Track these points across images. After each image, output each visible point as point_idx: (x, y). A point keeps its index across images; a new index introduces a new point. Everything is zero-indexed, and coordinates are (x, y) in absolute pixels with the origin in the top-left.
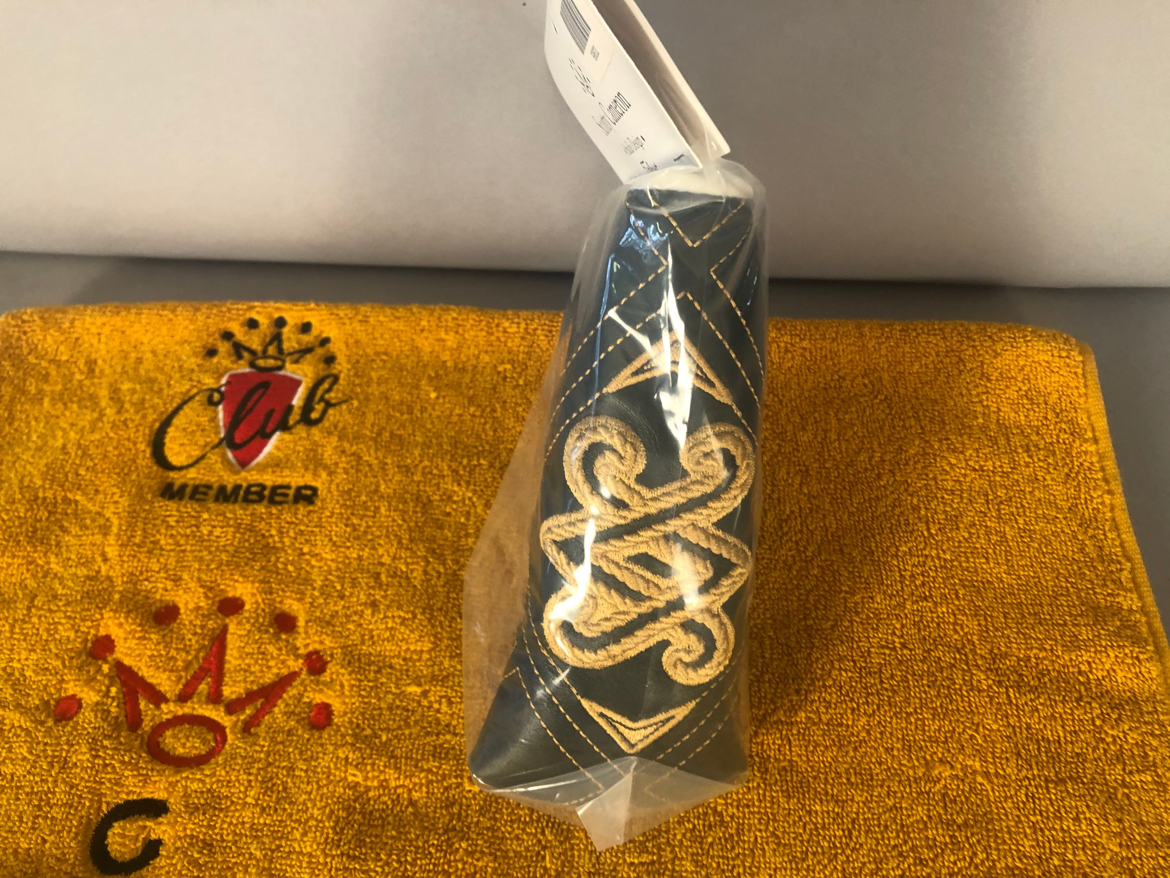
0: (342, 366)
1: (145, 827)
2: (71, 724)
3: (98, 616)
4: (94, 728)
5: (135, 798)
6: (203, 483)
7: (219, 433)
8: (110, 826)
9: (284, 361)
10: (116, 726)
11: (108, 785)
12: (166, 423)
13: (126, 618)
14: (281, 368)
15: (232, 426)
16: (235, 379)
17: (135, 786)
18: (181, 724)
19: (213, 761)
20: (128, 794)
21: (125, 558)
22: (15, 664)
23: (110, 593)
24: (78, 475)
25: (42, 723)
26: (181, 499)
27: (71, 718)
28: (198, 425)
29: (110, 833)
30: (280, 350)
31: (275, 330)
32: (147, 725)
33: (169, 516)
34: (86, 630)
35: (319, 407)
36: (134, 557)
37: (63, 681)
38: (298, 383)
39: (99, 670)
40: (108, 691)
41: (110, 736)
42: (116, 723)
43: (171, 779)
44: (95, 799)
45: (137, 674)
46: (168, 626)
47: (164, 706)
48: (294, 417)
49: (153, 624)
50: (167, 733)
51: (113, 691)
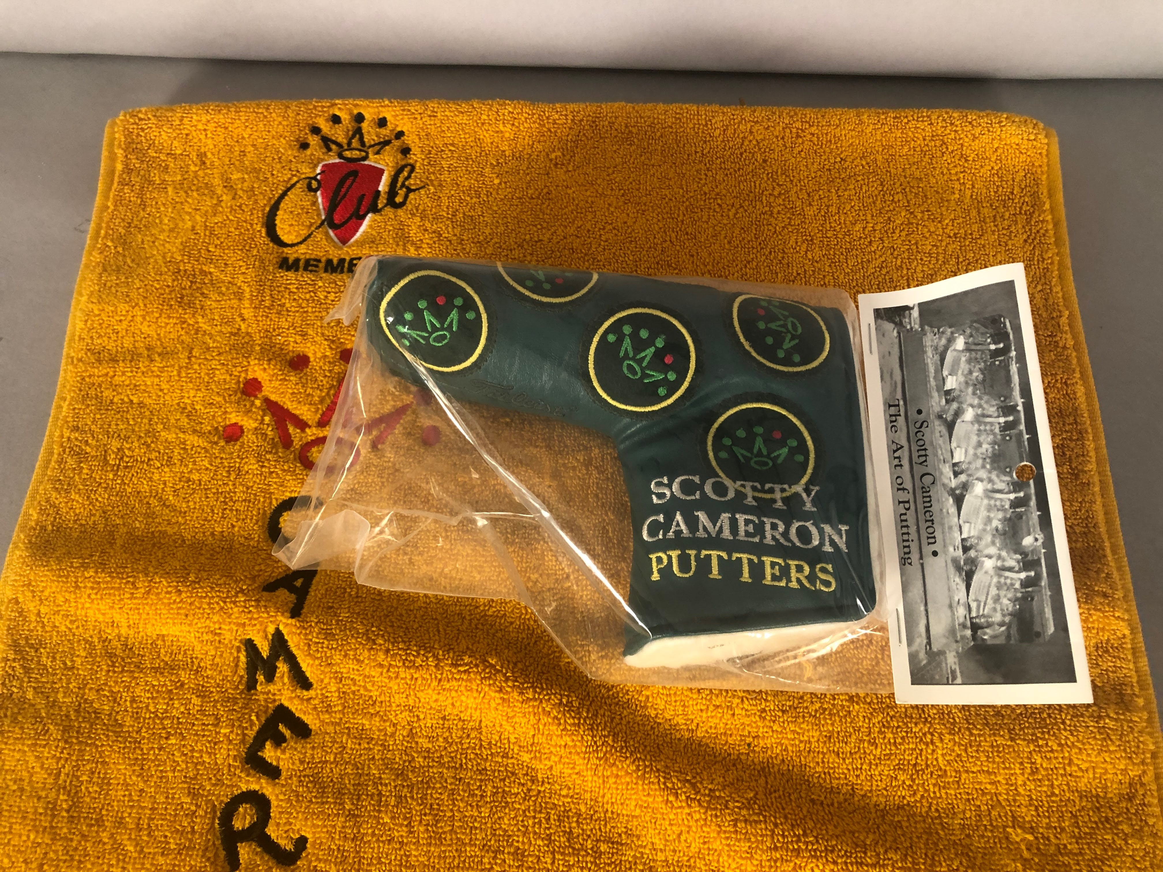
0: (416, 157)
2: (238, 443)
3: (246, 363)
4: (257, 446)
5: (296, 495)
6: (313, 257)
7: (319, 215)
8: (281, 515)
9: (367, 153)
10: (274, 445)
11: (275, 486)
12: (275, 208)
13: (269, 364)
14: (365, 158)
15: (331, 210)
16: (328, 169)
17: (295, 487)
18: (322, 443)
20: (290, 493)
21: (260, 318)
22: (187, 401)
23: (252, 346)
24: (209, 251)
25: (216, 443)
26: (297, 270)
27: (237, 440)
28: (302, 209)
29: (281, 520)
30: (363, 143)
31: (356, 125)
32: (297, 443)
33: (290, 284)
34: (237, 374)
35: (402, 192)
36: (267, 317)
37: (226, 413)
38: (382, 171)
39: (253, 404)
40: (263, 420)
41: (271, 452)
42: (273, 442)
43: (322, 482)
44: (268, 496)
45: (282, 408)
46: (302, 371)
47: (307, 430)
48: (381, 202)
49: (290, 370)
50: (314, 449)
51: (267, 419)
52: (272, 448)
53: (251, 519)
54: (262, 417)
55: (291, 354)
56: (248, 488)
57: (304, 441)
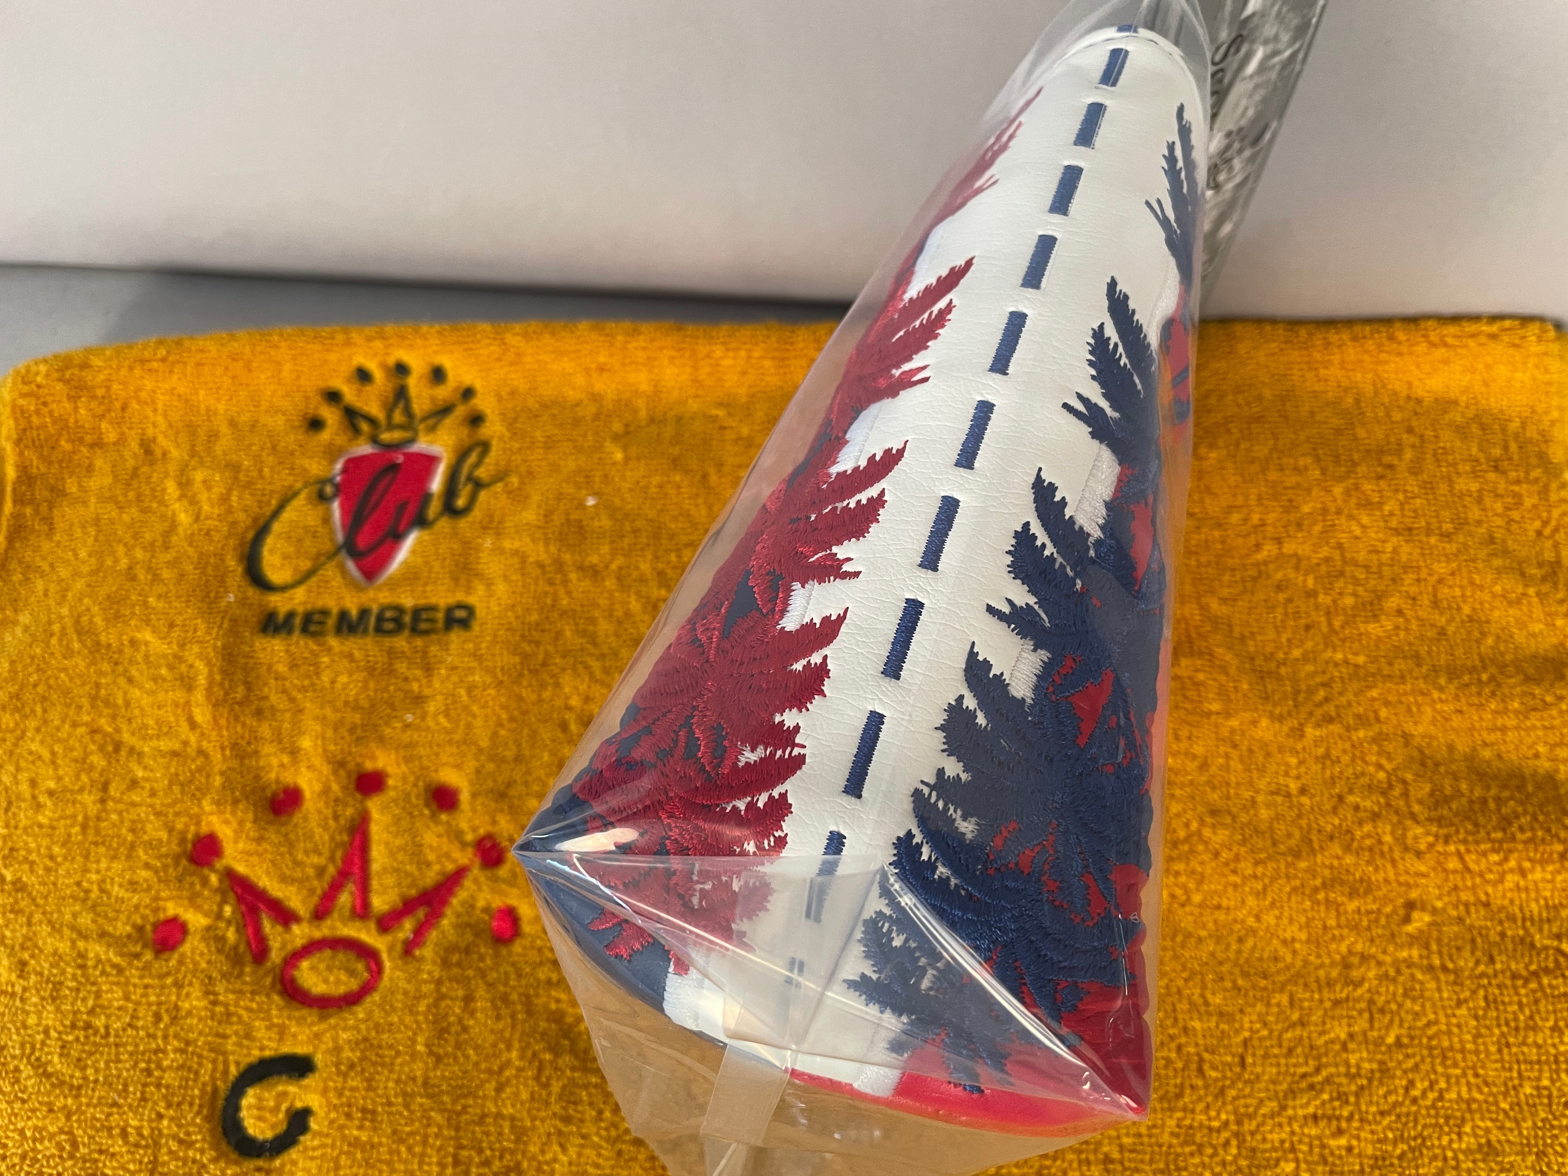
0: (493, 429)
1: (287, 1093)
2: (176, 955)
3: (197, 810)
4: (209, 962)
5: (272, 1054)
6: (317, 607)
7: (336, 536)
8: (244, 1093)
9: (415, 431)
10: (237, 961)
11: (235, 1039)
12: (263, 530)
13: (234, 812)
14: (412, 441)
15: (353, 528)
16: (353, 465)
17: (269, 1039)
18: (321, 951)
19: (368, 999)
20: (261, 1050)
21: (223, 722)
22: (94, 877)
23: (208, 775)
26: (289, 633)
27: (174, 949)
28: (307, 530)
29: (243, 1103)
30: (409, 415)
31: (396, 383)
33: (278, 662)
34: (182, 828)
35: (466, 490)
36: (237, 719)
37: (158, 898)
38: (435, 460)
39: (205, 882)
41: (231, 974)
42: (236, 954)
43: (315, 1028)
44: (221, 1058)
45: (254, 886)
46: (290, 818)
47: (296, 929)
48: (434, 508)
49: (272, 817)
50: (305, 964)
51: (228, 910)
52: (234, 966)
53: (192, 1104)
54: (220, 906)
55: (273, 787)
56: (188, 1044)
57: (290, 947)
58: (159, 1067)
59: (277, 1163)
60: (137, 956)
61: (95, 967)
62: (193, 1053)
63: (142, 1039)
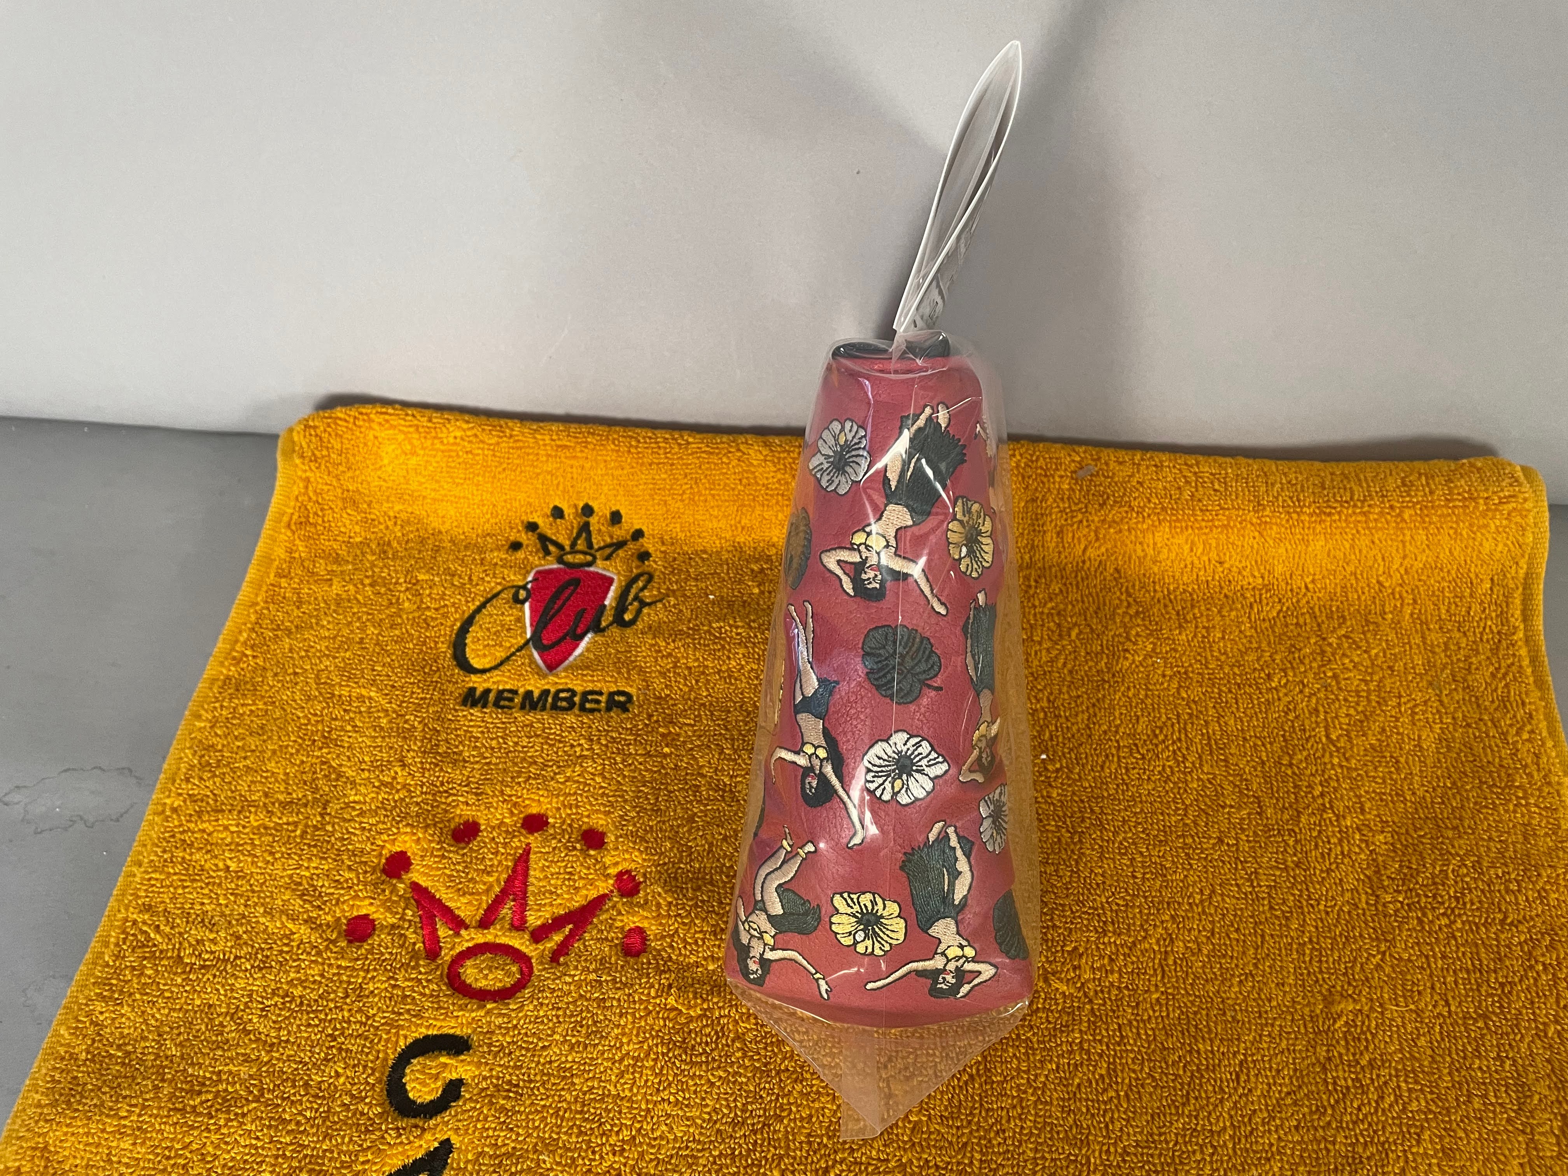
0: (657, 564)
1: (445, 1065)
2: (366, 946)
3: (394, 830)
4: (391, 953)
5: (435, 1032)
6: (508, 687)
7: (524, 633)
8: (409, 1063)
9: (594, 557)
10: (414, 953)
11: (407, 1016)
12: (468, 624)
13: (425, 833)
14: (591, 564)
15: (540, 626)
16: (542, 576)
17: (435, 1019)
18: (483, 954)
19: (519, 995)
20: (428, 1027)
21: (426, 766)
22: (304, 873)
23: (406, 805)
25: (336, 944)
26: (484, 706)
27: (364, 940)
28: (503, 625)
29: (407, 1071)
30: (590, 544)
31: (582, 520)
33: (473, 726)
34: (381, 843)
35: (633, 607)
36: (436, 765)
37: (355, 897)
38: (611, 581)
39: (394, 889)
40: (404, 914)
41: (408, 964)
42: (413, 949)
43: (474, 1015)
44: (394, 1031)
45: (434, 896)
46: (468, 843)
47: (464, 933)
48: (606, 620)
49: (452, 842)
50: (469, 963)
51: (409, 912)
52: (412, 959)
53: (365, 1067)
54: (404, 910)
55: (457, 820)
56: (368, 1018)
57: (458, 949)
58: (342, 1034)
59: (432, 1122)
60: (334, 942)
61: (298, 948)
62: (371, 1025)
63: (330, 1010)
